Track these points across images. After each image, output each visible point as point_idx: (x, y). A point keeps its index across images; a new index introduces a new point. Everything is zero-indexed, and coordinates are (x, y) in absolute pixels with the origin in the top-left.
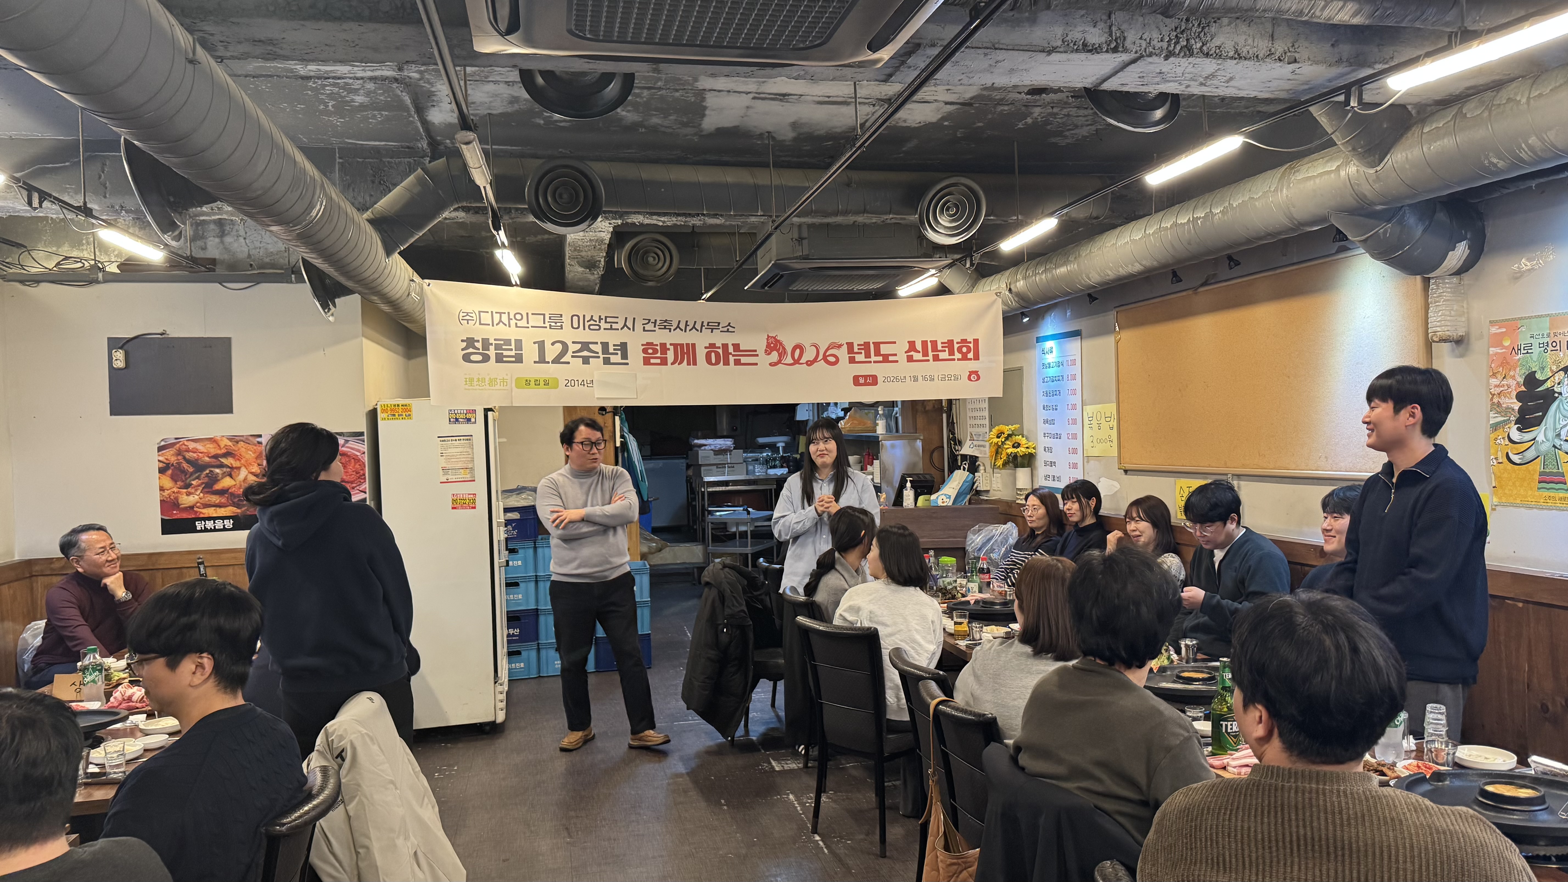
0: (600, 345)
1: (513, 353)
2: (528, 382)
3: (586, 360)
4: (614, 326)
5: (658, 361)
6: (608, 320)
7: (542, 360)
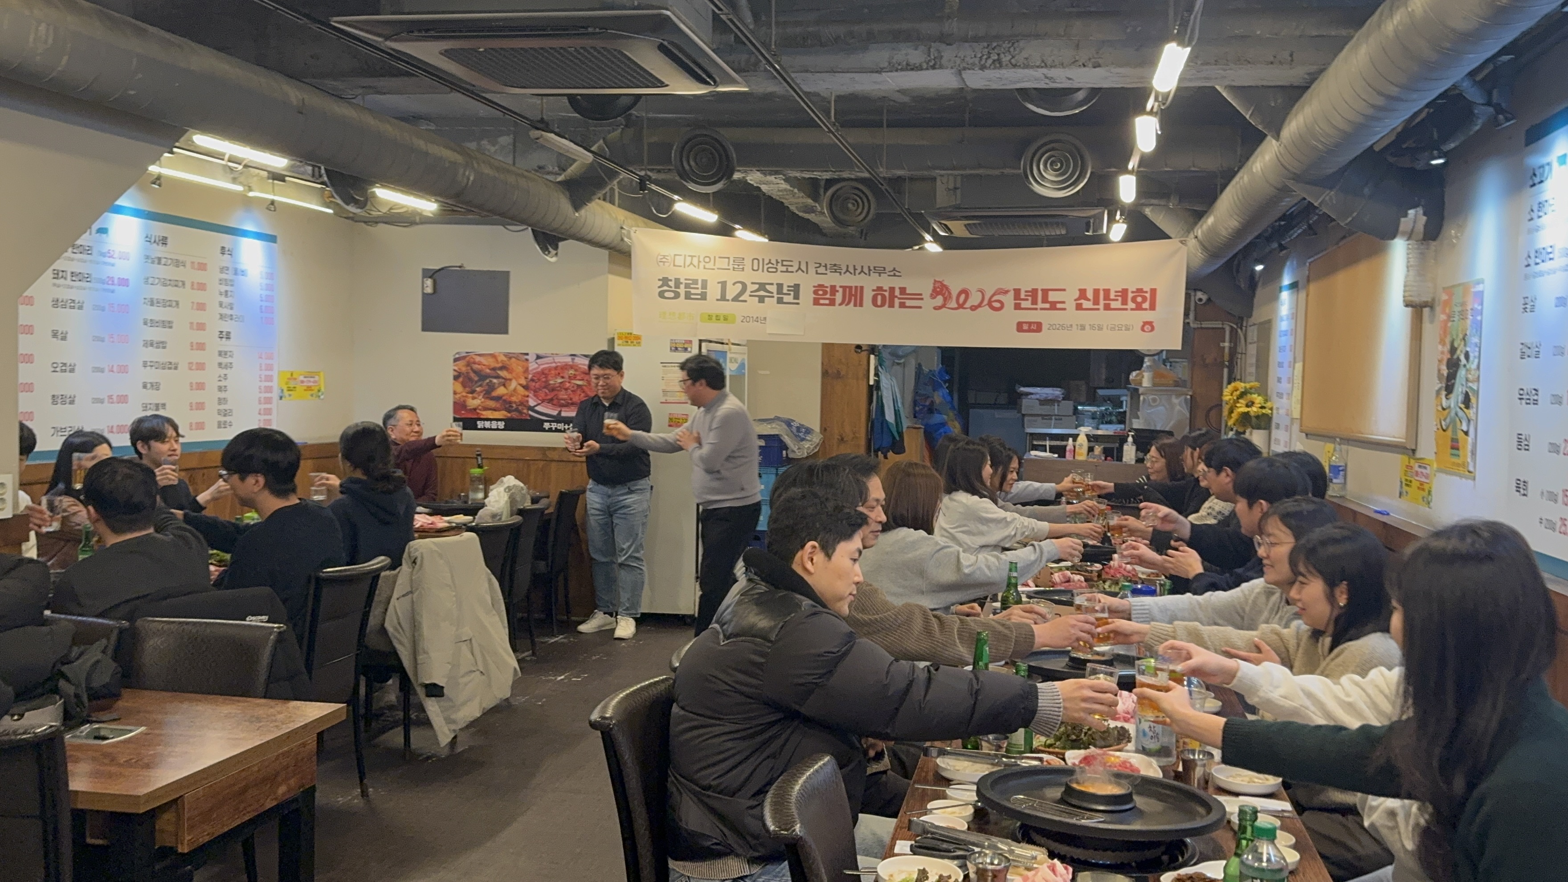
0: (775, 287)
1: (699, 291)
2: (710, 317)
3: (761, 300)
4: (790, 269)
5: (827, 302)
6: (785, 263)
7: (723, 298)
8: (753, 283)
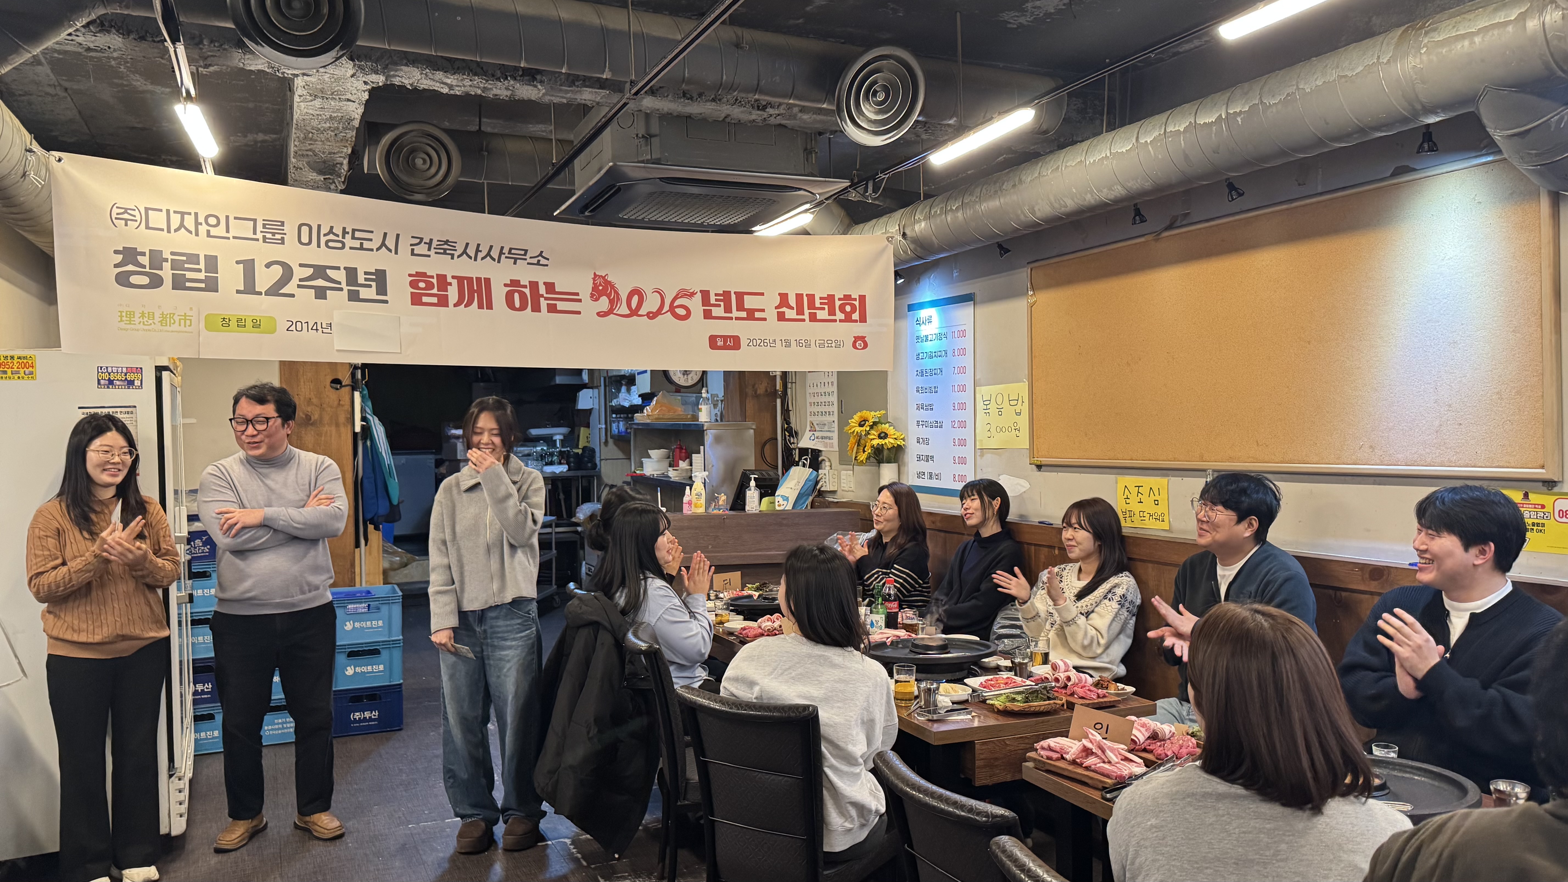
0: (343, 273)
1: (202, 276)
2: (226, 322)
3: (321, 293)
4: (366, 245)
5: (434, 300)
6: (357, 234)
7: (250, 288)
8: (301, 265)
